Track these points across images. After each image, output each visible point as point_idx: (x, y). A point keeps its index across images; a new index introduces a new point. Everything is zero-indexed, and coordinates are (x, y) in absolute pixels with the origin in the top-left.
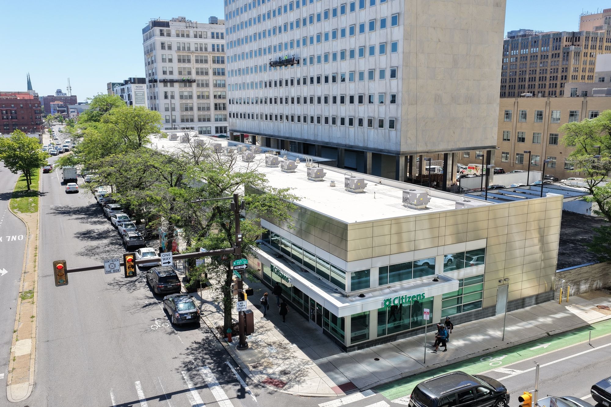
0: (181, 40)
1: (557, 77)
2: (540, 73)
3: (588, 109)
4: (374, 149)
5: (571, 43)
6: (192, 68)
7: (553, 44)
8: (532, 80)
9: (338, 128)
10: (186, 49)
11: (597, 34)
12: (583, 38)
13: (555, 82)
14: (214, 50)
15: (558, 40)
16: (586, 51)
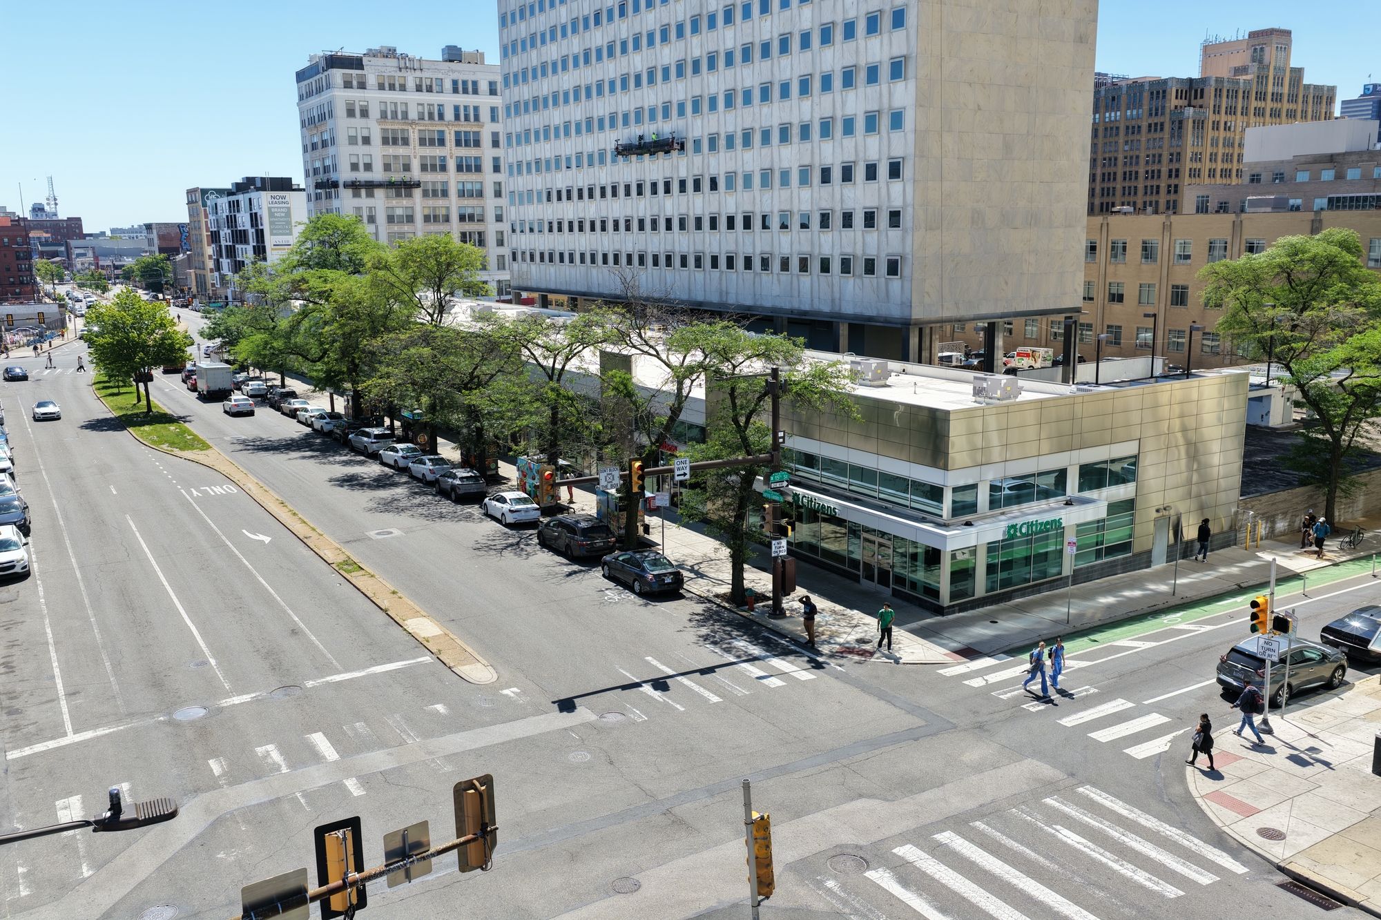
0: (388, 96)
1: (1159, 171)
2: (1125, 163)
3: (1244, 237)
4: (855, 317)
5: (1186, 102)
6: (412, 157)
7: (1150, 104)
8: (1109, 179)
9: (775, 276)
10: (400, 116)
11: (1238, 82)
12: (1210, 92)
13: (1155, 183)
14: (457, 117)
15: (1161, 95)
16: (1217, 119)
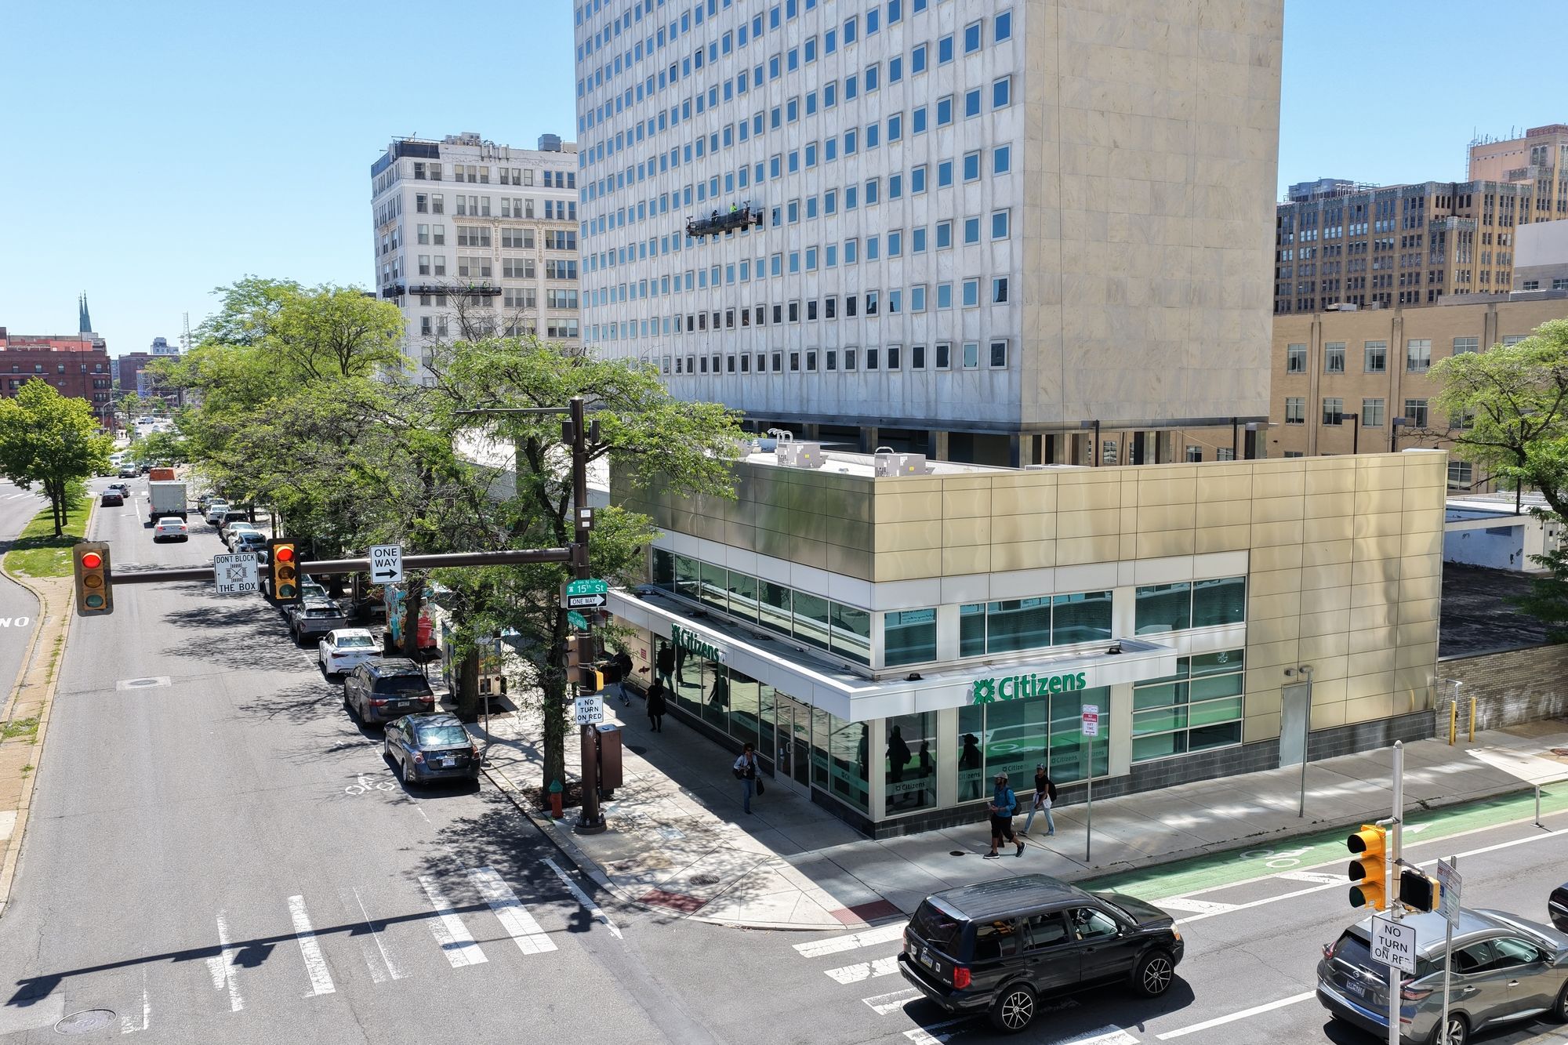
0: (468, 188)
1: (1417, 293)
2: (1375, 285)
4: (955, 423)
5: (1449, 211)
6: (493, 259)
7: (1405, 214)
9: (862, 375)
10: (480, 212)
11: (1514, 188)
12: (1478, 199)
14: (549, 214)
15: (1417, 203)
16: (1489, 231)
